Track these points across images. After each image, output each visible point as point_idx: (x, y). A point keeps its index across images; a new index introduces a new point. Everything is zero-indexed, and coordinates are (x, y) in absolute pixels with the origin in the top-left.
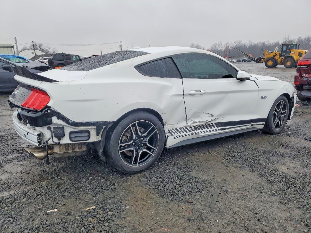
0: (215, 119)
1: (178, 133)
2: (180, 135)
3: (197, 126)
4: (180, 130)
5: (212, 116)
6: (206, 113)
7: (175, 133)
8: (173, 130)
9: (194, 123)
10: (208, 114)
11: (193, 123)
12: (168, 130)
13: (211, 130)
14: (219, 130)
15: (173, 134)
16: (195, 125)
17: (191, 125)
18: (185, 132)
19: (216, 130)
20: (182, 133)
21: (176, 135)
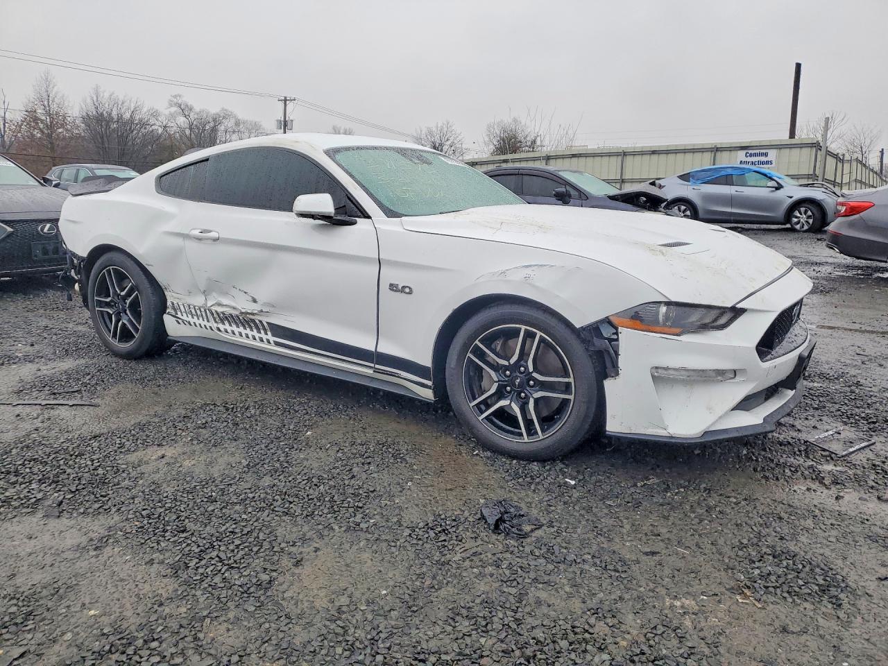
0: (262, 311)
1: (190, 316)
2: (192, 321)
3: (223, 313)
4: (193, 311)
5: (255, 301)
6: (240, 290)
7: (184, 314)
8: (182, 307)
9: (219, 305)
10: (245, 292)
11: (216, 303)
12: (173, 304)
13: (257, 335)
14: (277, 344)
15: (179, 313)
16: (220, 309)
17: (212, 308)
18: (201, 319)
19: (269, 342)
20: (195, 317)
21: (185, 317)
